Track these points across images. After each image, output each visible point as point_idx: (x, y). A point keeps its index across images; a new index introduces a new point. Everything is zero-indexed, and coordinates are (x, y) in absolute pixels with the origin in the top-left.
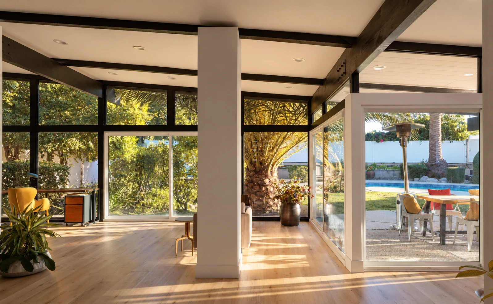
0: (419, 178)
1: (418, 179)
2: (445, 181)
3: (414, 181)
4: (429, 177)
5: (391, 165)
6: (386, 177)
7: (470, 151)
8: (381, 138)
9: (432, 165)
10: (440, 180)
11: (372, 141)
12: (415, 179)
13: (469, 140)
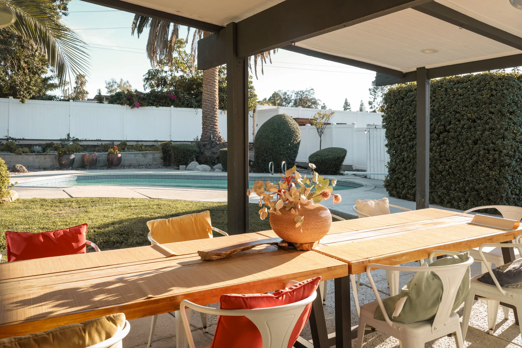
0: (187, 164)
1: (185, 166)
2: (221, 169)
3: (178, 169)
4: (200, 163)
5: (151, 144)
6: (141, 163)
7: (257, 126)
8: (135, 99)
9: (205, 145)
10: (215, 167)
11: (122, 104)
12: (180, 166)
13: (256, 111)
